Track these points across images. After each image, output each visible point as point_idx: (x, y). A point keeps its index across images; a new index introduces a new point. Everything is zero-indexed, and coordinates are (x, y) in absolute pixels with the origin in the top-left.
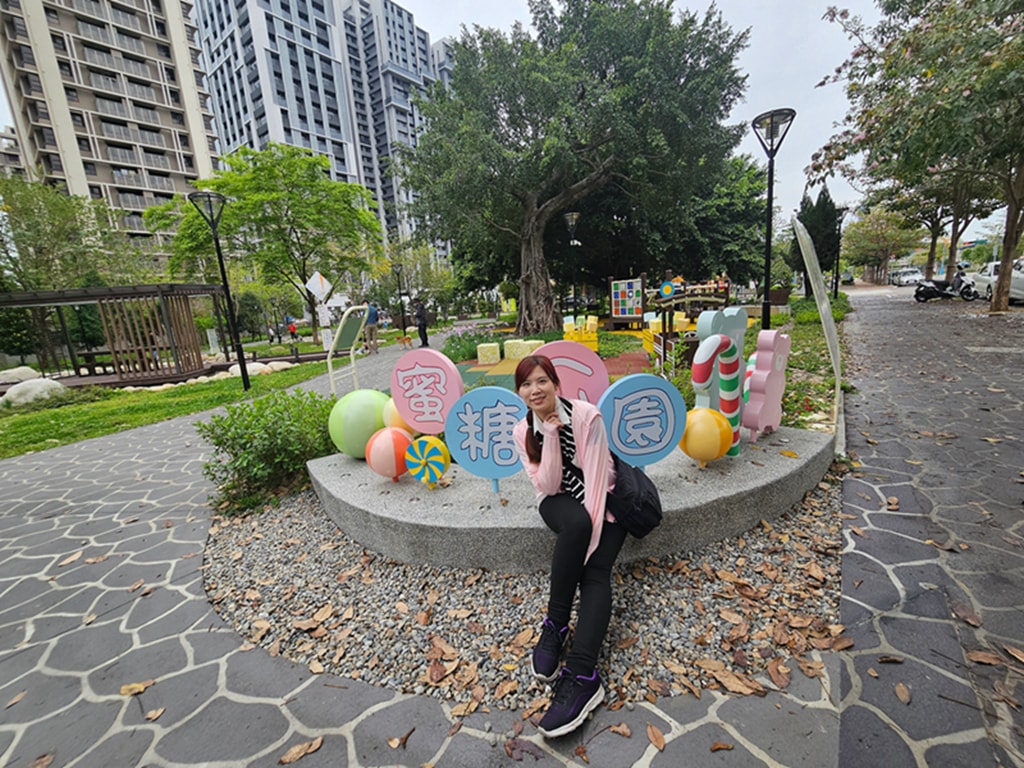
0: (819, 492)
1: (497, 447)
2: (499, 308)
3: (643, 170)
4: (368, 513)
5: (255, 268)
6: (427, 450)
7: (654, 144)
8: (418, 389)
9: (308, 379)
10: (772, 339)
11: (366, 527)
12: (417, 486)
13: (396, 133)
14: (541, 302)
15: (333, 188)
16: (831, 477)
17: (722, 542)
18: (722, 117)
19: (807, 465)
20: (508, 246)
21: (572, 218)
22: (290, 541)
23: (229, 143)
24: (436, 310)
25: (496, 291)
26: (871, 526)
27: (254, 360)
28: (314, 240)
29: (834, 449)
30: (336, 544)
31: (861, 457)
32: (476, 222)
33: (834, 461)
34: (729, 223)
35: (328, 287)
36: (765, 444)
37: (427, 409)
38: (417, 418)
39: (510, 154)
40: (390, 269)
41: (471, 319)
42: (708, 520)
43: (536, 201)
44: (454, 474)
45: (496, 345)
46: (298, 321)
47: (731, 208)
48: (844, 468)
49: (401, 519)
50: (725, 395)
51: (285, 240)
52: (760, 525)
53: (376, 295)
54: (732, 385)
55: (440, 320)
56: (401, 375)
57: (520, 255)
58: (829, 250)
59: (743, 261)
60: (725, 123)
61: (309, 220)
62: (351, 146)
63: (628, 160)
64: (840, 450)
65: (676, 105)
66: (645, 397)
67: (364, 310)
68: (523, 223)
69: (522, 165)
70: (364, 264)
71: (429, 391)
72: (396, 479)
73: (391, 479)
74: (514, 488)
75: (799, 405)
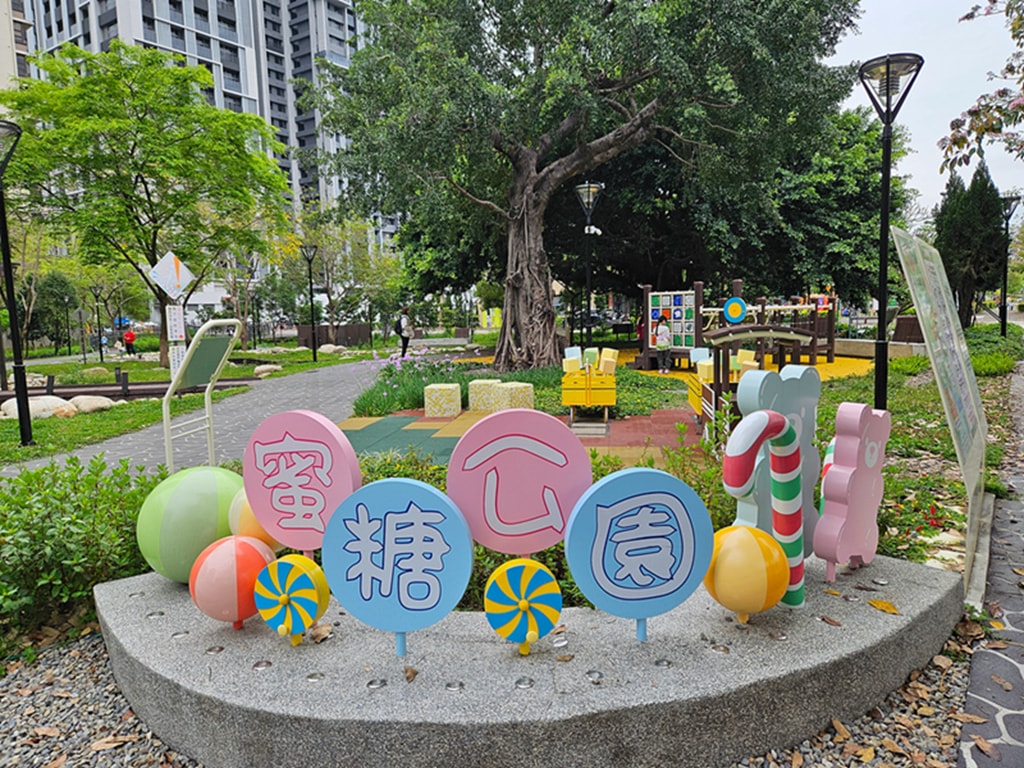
0: (933, 674)
1: (406, 578)
2: (475, 322)
3: (699, 126)
4: (178, 687)
5: (73, 236)
6: (291, 580)
7: (716, 88)
8: (286, 475)
9: (136, 428)
10: (857, 416)
11: (173, 712)
12: (273, 638)
13: (326, 38)
14: (535, 319)
15: (214, 119)
16: (954, 646)
17: (765, 756)
18: (822, 52)
19: (911, 628)
20: (489, 227)
21: (588, 192)
22: (42, 731)
23: (50, 34)
24: (372, 319)
25: (471, 295)
26: (1006, 738)
27: (50, 390)
28: (174, 198)
29: (963, 598)
30: (120, 738)
31: (1006, 612)
32: (438, 190)
33: (963, 620)
34: (837, 210)
35: (187, 277)
36: (849, 588)
37: (299, 509)
38: (283, 523)
39: (494, 88)
40: (299, 251)
41: (427, 336)
42: (741, 718)
43: (534, 161)
44: (340, 619)
45: (455, 386)
46: (138, 325)
47: (839, 189)
48: (977, 631)
49: (231, 700)
50: (781, 506)
51: (126, 196)
52: (831, 729)
53: (273, 290)
54: (789, 491)
55: (376, 336)
56: (261, 450)
57: (507, 241)
58: (991, 260)
59: (858, 270)
60: (828, 62)
61: (169, 167)
62: (250, 52)
63: (677, 109)
64: (975, 601)
65: (752, 32)
66: (647, 506)
67: (233, 326)
68: (513, 194)
69: (513, 107)
70: (256, 241)
71: (304, 480)
72: (239, 626)
73: (232, 624)
74: (433, 648)
75: (920, 515)
